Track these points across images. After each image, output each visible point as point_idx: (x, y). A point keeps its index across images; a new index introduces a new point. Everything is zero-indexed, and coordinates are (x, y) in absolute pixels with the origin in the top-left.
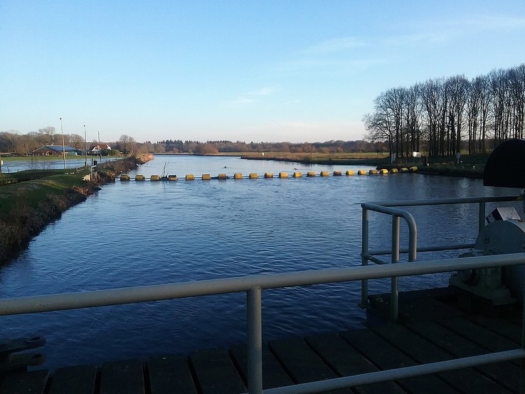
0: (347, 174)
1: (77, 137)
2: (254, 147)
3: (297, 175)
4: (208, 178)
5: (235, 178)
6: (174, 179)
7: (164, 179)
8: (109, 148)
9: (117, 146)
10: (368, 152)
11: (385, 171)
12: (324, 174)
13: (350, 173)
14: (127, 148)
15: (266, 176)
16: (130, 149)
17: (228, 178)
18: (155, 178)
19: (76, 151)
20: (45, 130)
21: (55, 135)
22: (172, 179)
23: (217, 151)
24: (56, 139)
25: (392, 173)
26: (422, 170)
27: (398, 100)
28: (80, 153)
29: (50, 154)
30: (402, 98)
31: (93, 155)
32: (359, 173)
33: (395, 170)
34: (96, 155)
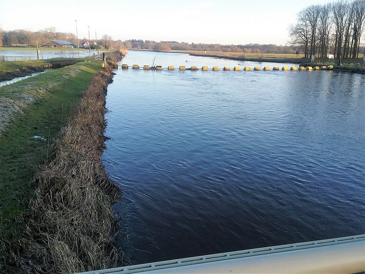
0: (283, 69)
1: (72, 35)
2: (194, 46)
3: (247, 69)
4: (184, 69)
5: (202, 69)
6: (160, 69)
7: (154, 69)
8: (95, 44)
9: (100, 43)
10: (279, 53)
11: (310, 68)
12: (267, 69)
13: (285, 69)
14: (107, 45)
15: (225, 69)
16: (110, 45)
17: (198, 69)
18: (147, 68)
19: (73, 45)
20: (49, 29)
21: (56, 33)
22: (159, 68)
23: (170, 49)
24: (57, 36)
25: (315, 69)
26: (337, 68)
27: (315, 15)
28: (75, 47)
29: (55, 46)
30: (318, 13)
31: (84, 48)
32: (292, 69)
33: (317, 68)
34: (87, 48)
